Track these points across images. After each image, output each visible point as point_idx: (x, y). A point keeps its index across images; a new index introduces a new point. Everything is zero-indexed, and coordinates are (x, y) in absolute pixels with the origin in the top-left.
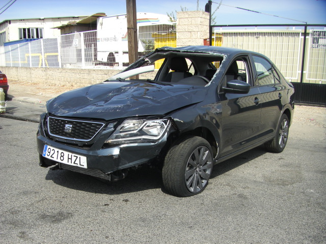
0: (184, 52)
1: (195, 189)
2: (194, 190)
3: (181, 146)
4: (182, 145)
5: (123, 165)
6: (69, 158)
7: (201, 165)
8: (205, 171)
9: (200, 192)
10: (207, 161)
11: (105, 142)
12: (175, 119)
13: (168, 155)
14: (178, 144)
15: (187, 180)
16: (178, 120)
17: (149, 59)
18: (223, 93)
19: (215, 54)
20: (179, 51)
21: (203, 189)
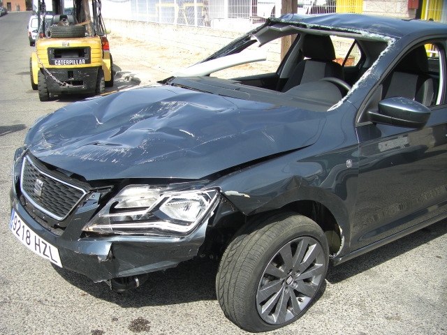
0: (314, 28)
1: (281, 316)
2: (278, 319)
3: (254, 239)
4: (256, 235)
5: (125, 270)
6: (36, 244)
7: (298, 271)
8: (307, 280)
9: (292, 321)
10: (315, 261)
11: (83, 229)
12: (228, 193)
13: (227, 251)
14: (249, 233)
15: (263, 303)
16: (235, 193)
17: (259, 37)
18: (369, 123)
19: (372, 35)
20: (305, 26)
21: (300, 314)
